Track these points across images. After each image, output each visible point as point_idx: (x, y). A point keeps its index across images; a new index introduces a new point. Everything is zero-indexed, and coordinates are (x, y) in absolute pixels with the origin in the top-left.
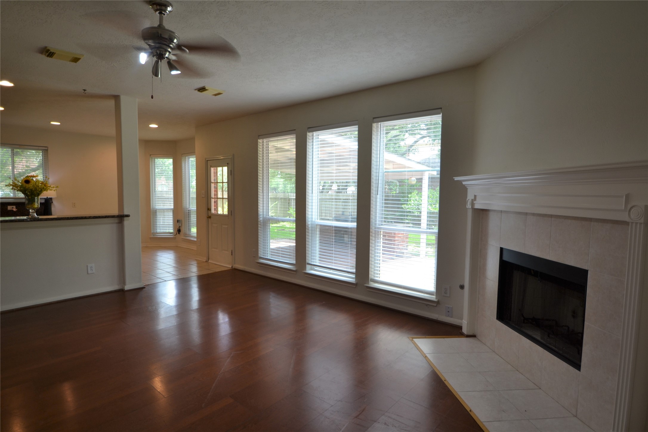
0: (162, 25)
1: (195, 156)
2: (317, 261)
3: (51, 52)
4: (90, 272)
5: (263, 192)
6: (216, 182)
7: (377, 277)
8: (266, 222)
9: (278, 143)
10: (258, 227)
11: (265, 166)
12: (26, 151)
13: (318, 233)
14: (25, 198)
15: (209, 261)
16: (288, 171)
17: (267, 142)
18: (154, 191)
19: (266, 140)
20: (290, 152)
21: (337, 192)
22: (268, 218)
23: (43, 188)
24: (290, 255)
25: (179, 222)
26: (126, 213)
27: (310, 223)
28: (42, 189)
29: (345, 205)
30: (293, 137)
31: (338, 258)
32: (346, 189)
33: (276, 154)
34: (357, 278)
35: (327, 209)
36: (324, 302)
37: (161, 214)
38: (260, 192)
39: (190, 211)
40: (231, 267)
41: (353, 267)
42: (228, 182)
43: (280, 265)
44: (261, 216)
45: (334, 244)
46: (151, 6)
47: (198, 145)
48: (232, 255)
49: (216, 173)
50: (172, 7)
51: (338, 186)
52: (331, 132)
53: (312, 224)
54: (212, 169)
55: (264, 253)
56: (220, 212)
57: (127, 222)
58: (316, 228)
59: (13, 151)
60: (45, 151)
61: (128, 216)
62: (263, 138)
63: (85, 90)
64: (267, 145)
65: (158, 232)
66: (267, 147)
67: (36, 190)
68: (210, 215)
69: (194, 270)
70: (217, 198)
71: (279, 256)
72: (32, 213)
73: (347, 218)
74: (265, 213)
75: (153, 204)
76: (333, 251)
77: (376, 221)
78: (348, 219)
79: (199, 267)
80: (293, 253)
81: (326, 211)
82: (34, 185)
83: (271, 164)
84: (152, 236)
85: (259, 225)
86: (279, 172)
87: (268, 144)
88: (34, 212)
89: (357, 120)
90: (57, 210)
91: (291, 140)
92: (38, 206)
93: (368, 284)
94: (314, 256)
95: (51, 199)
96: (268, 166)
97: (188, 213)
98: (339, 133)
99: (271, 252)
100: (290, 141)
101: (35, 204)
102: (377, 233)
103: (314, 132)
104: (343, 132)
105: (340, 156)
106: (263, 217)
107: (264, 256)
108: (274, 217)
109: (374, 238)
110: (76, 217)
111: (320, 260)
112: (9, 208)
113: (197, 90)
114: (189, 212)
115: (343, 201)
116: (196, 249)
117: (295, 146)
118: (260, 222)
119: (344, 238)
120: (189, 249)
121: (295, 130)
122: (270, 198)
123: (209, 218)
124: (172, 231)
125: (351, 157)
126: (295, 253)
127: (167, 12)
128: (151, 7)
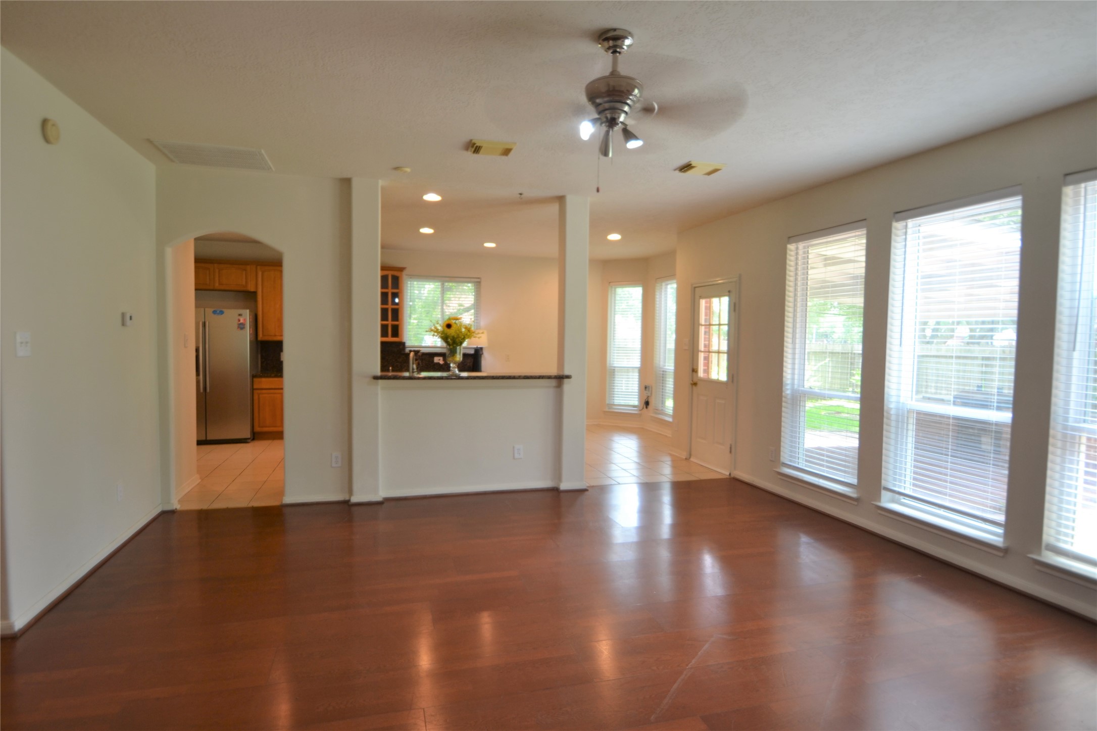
0: (616, 71)
1: (675, 281)
2: (907, 485)
3: (477, 147)
4: (517, 456)
5: (794, 343)
6: (708, 324)
7: (1065, 542)
8: (799, 399)
9: (828, 248)
10: (780, 406)
11: (799, 294)
12: (462, 284)
13: (912, 426)
14: (446, 348)
15: (692, 459)
16: (849, 301)
17: (804, 247)
18: (612, 339)
19: (804, 245)
20: (852, 264)
21: (968, 343)
22: (802, 390)
23: (467, 334)
24: (845, 466)
25: (647, 389)
26: (566, 373)
27: (892, 406)
28: (466, 336)
29: (986, 373)
30: (860, 233)
31: (960, 485)
32: (991, 337)
33: (823, 270)
34: (1006, 535)
35: (940, 379)
36: (920, 576)
37: (623, 375)
38: (787, 342)
39: (666, 372)
40: (728, 474)
41: (1000, 510)
42: (729, 325)
43: (823, 484)
44: (789, 387)
45: (950, 454)
46: (600, 44)
47: (681, 263)
48: (731, 452)
49: (709, 308)
50: (632, 37)
51: (972, 330)
52: (951, 216)
53: (898, 409)
54: (703, 303)
55: (791, 456)
56: (714, 376)
57: (567, 385)
58: (908, 417)
59: (443, 285)
60: (478, 284)
61: (568, 377)
62: (797, 242)
63: (521, 194)
64: (804, 253)
65: (615, 403)
66: (804, 258)
67: (458, 337)
68: (695, 380)
69: (666, 473)
70: (709, 352)
71: (822, 465)
72: (453, 368)
73: (987, 401)
74: (796, 382)
75: (610, 358)
76: (947, 469)
77: (1067, 411)
78: (989, 404)
79: (675, 467)
80: (853, 463)
81: (937, 383)
82: (456, 331)
83: (812, 288)
84: (607, 410)
85: (784, 404)
86: (836, 304)
87: (808, 251)
88: (455, 368)
89: (1020, 184)
90: (489, 364)
91: (857, 240)
92: (460, 359)
93: (1039, 553)
94: (900, 475)
95: (481, 349)
96: (807, 293)
97: (662, 376)
98: (973, 216)
99: (807, 456)
100: (853, 243)
101: (456, 357)
102: (1070, 441)
103: (909, 220)
104: (980, 214)
105: (973, 265)
106: (793, 389)
107: (791, 461)
108: (814, 390)
109: (1059, 452)
110: (502, 376)
111: (914, 485)
112: (437, 360)
113: (679, 169)
114: (664, 374)
115: (982, 364)
116: (670, 436)
117: (864, 253)
118: (785, 398)
119: (980, 444)
120: (661, 434)
121: (865, 219)
122: (809, 353)
123: (694, 386)
124: (636, 403)
125: (1002, 268)
126: (857, 463)
127: (625, 47)
128: (600, 46)
